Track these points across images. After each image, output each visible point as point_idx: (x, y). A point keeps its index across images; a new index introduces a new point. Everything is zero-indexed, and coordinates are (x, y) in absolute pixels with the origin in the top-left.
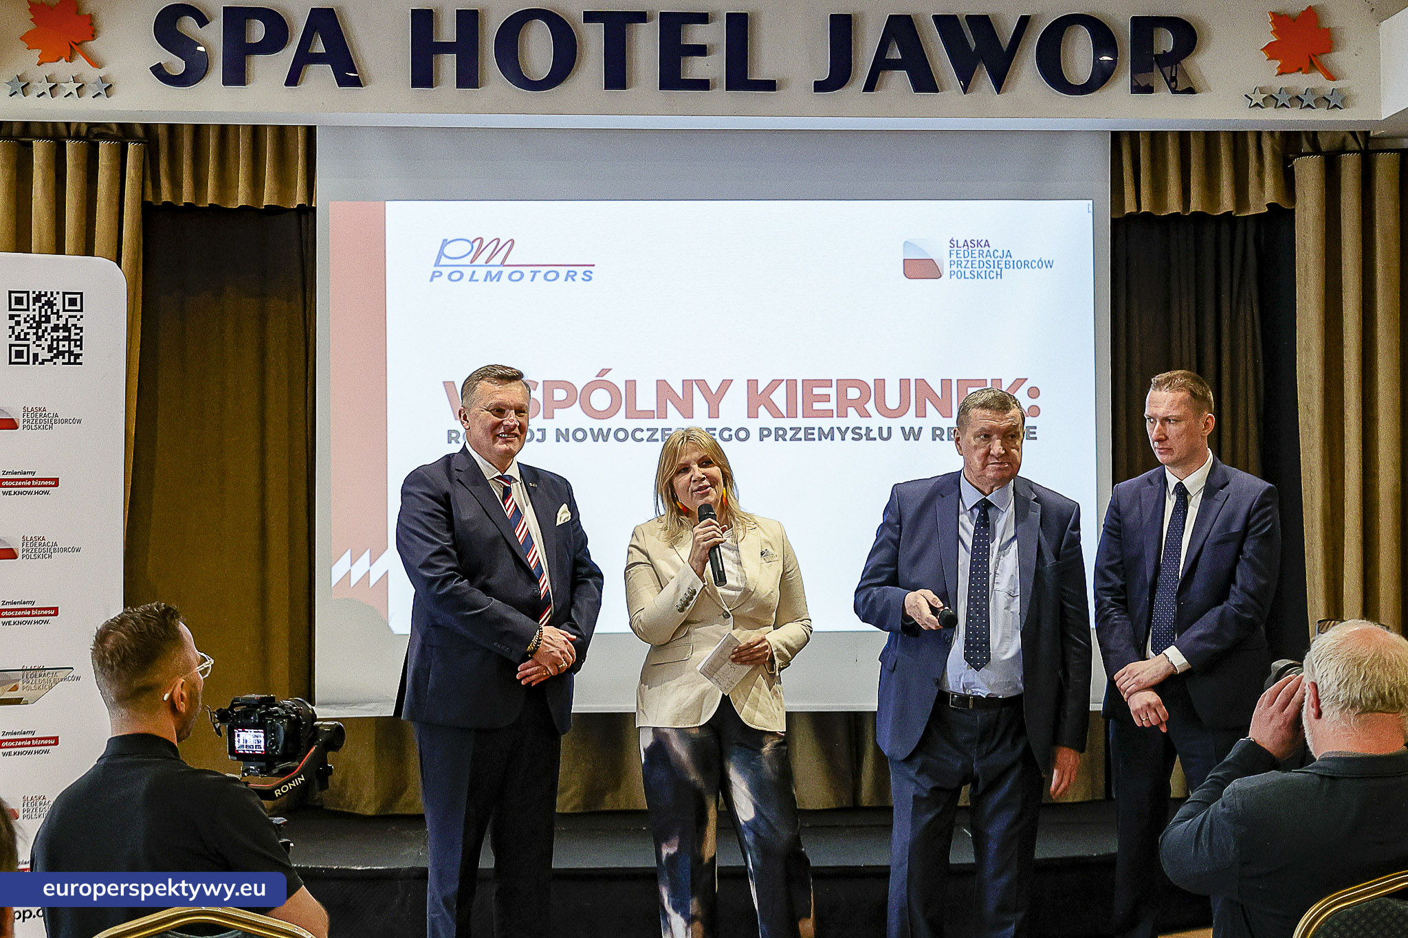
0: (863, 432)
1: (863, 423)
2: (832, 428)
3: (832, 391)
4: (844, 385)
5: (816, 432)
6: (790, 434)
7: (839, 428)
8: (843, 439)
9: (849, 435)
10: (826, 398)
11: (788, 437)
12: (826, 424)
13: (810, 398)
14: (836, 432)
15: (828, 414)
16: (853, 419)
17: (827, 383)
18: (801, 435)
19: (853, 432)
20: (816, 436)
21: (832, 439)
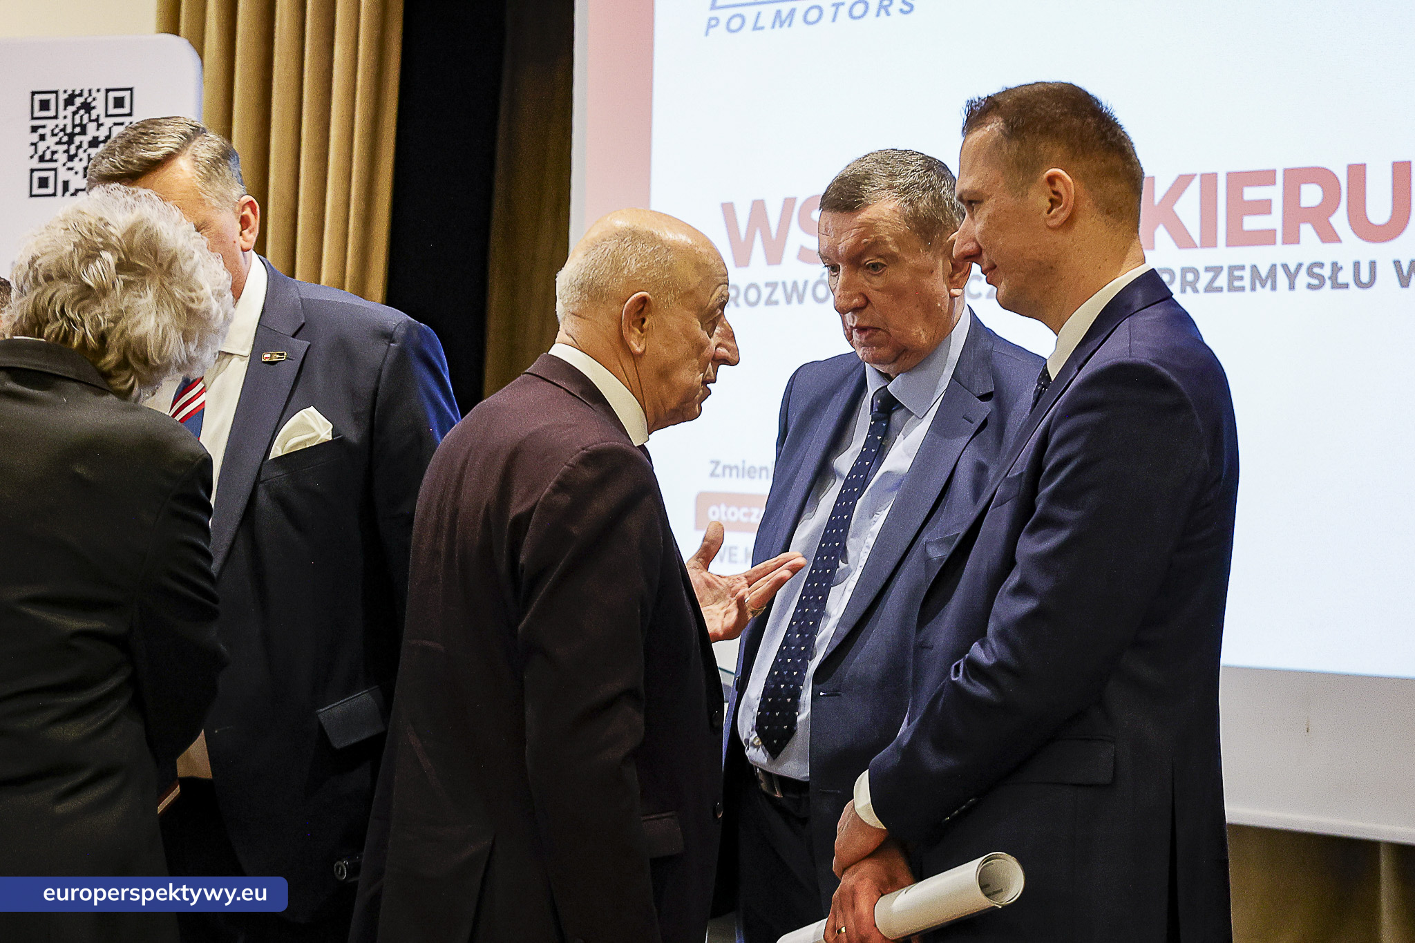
0: (1326, 273)
1: (1327, 253)
2: (1274, 266)
3: (1274, 193)
4: (1296, 178)
5: (1247, 274)
6: (1205, 278)
7: (1285, 266)
8: (1292, 287)
9: (1303, 279)
10: (1263, 207)
11: (1201, 285)
12: (1263, 257)
13: (1239, 208)
14: (1280, 273)
15: (1265, 238)
16: (1310, 247)
17: (1266, 178)
18: (1222, 281)
19: (1310, 273)
20: (1246, 283)
21: (1274, 288)
